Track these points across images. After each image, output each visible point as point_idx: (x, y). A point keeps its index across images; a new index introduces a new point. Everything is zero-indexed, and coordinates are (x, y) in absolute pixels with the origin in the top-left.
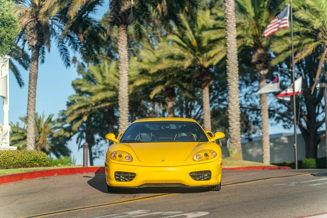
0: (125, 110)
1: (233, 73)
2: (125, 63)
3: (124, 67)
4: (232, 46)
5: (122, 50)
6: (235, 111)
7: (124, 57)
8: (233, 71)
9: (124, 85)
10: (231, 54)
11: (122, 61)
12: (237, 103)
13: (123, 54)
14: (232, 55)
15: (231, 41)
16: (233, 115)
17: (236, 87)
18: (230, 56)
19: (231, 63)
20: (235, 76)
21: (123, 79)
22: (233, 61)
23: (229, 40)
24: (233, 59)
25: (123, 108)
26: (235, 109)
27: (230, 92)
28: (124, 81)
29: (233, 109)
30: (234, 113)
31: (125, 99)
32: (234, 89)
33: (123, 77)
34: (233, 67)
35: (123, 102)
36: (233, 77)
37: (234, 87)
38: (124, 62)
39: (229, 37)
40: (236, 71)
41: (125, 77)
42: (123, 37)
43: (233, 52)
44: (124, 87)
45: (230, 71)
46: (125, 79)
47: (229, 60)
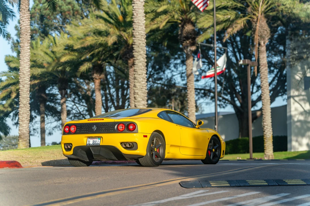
0: (26, 87)
1: (139, 46)
2: (26, 35)
3: (26, 39)
4: (139, 15)
5: (24, 20)
6: (142, 89)
7: (26, 28)
8: (140, 44)
9: (25, 59)
10: (137, 24)
11: (24, 32)
12: (144, 80)
13: (25, 25)
14: (139, 25)
15: (138, 9)
16: (139, 93)
17: (144, 61)
18: (137, 26)
19: (137, 34)
20: (141, 49)
21: (24, 52)
22: (140, 32)
23: (136, 8)
24: (140, 29)
25: (23, 85)
26: (141, 87)
27: (136, 67)
28: (25, 55)
29: (139, 87)
30: (140, 92)
31: (26, 75)
32: (141, 64)
33: (24, 50)
34: (141, 39)
35: (24, 78)
36: (140, 50)
37: (140, 62)
38: (26, 33)
39: (136, 5)
40: (144, 44)
41: (26, 51)
42: (25, 6)
43: (140, 21)
44: (25, 62)
45: (136, 43)
46: (26, 52)
47: (135, 31)
